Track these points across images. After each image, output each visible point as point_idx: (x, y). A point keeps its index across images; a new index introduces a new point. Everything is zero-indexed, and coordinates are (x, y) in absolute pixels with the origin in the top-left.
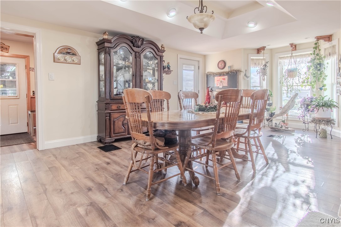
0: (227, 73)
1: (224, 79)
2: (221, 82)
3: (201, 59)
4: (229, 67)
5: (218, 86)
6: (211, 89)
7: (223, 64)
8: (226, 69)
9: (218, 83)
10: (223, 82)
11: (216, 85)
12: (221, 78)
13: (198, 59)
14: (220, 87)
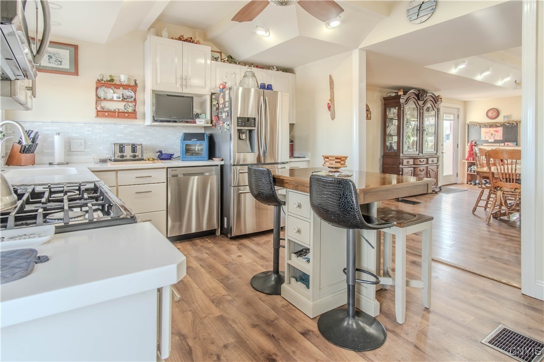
0: (503, 125)
1: (497, 131)
2: (492, 134)
3: (461, 107)
4: (504, 117)
5: (486, 139)
6: (475, 143)
7: (494, 114)
8: (500, 119)
9: (487, 136)
10: (495, 134)
11: (483, 138)
12: (492, 130)
13: (458, 106)
14: (490, 141)
